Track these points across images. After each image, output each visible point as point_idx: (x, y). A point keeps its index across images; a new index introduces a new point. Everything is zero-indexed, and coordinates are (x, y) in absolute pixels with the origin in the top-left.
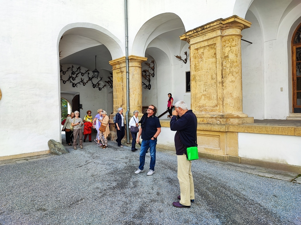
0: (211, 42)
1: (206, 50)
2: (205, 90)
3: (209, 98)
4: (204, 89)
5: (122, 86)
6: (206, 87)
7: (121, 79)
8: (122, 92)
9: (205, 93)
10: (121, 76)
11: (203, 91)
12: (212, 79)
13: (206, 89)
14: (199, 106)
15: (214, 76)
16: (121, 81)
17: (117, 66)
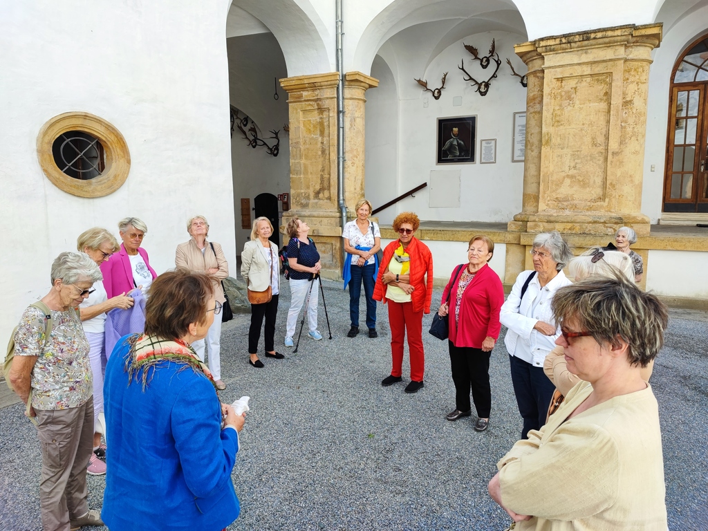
0: (598, 69)
1: (584, 84)
2: (575, 167)
3: (584, 184)
4: (572, 165)
5: (319, 145)
6: (576, 161)
7: (318, 127)
8: (322, 159)
9: (573, 172)
10: (318, 120)
11: (567, 168)
12: (595, 144)
13: (576, 163)
14: (557, 198)
15: (601, 139)
16: (318, 132)
17: (306, 94)
